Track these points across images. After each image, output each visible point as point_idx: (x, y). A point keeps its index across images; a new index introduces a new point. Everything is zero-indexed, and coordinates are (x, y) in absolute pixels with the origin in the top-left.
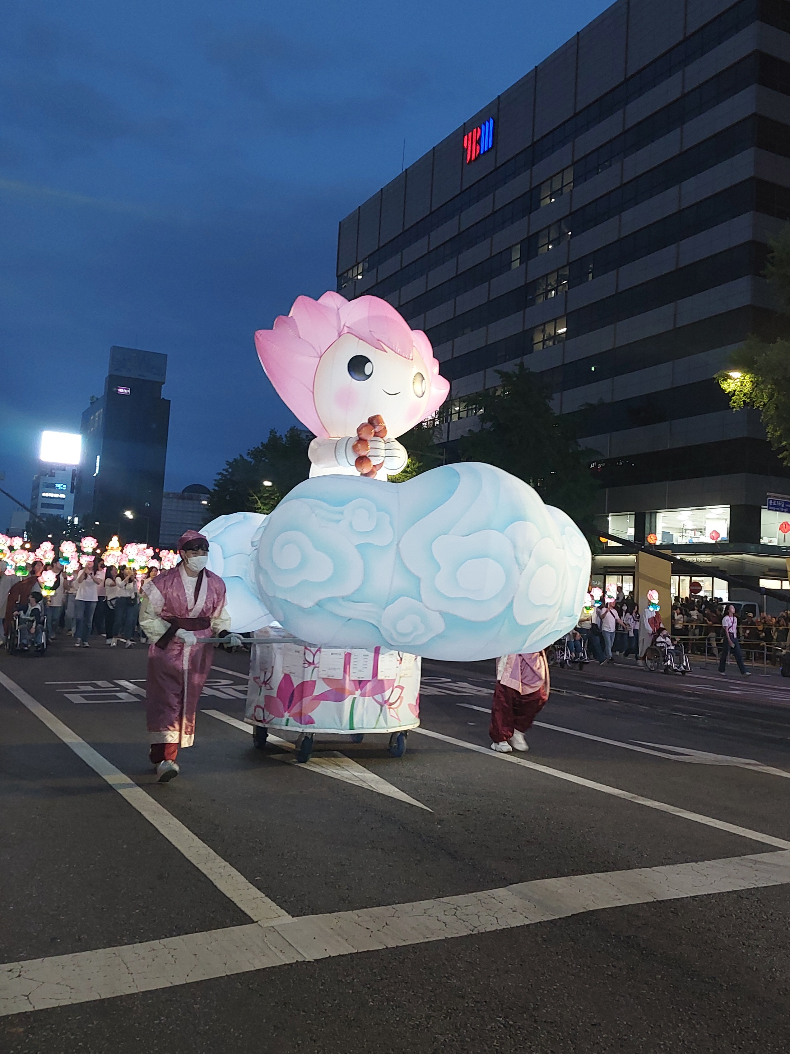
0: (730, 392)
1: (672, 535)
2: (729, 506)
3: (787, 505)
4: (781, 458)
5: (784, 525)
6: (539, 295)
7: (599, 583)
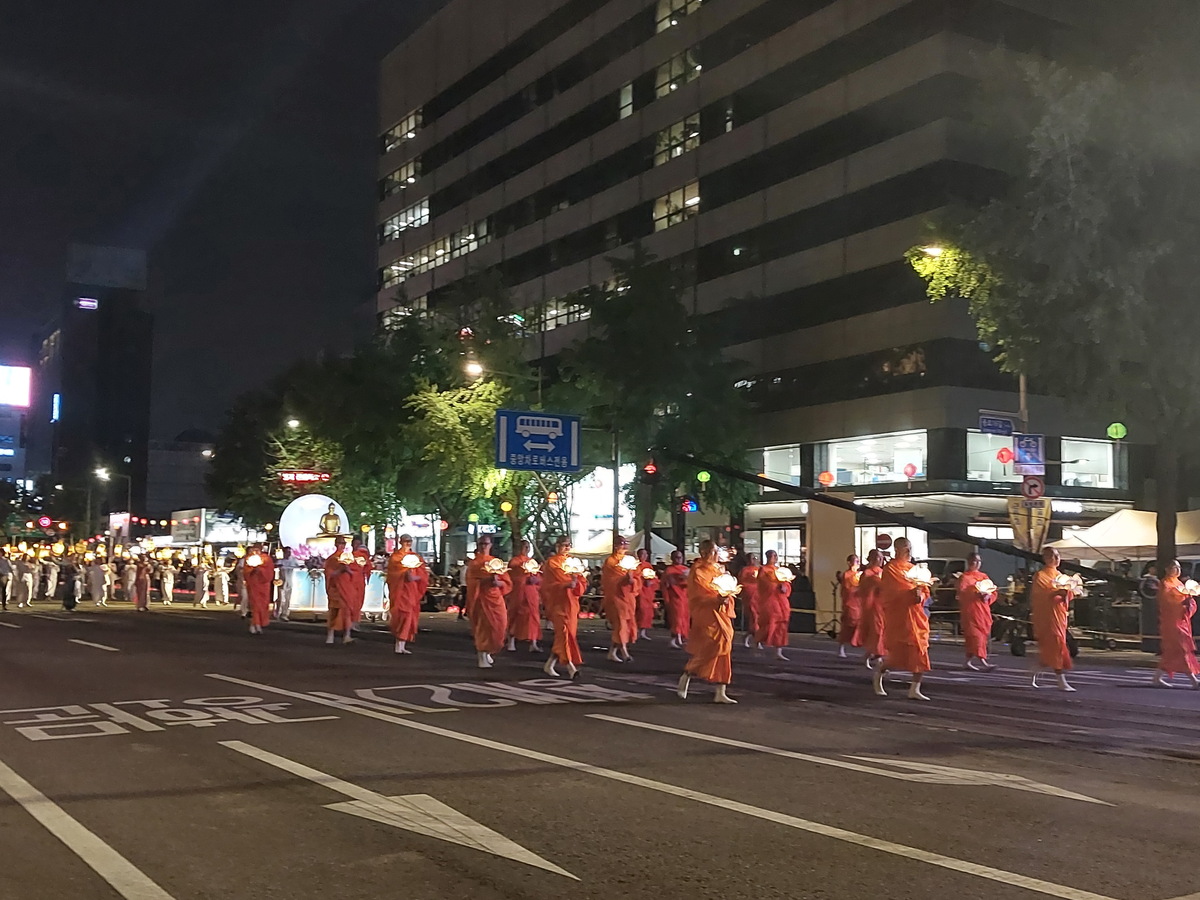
0: (926, 276)
1: (850, 472)
2: (925, 430)
3: (1006, 426)
4: (998, 362)
5: (1003, 453)
6: (660, 153)
7: (754, 542)
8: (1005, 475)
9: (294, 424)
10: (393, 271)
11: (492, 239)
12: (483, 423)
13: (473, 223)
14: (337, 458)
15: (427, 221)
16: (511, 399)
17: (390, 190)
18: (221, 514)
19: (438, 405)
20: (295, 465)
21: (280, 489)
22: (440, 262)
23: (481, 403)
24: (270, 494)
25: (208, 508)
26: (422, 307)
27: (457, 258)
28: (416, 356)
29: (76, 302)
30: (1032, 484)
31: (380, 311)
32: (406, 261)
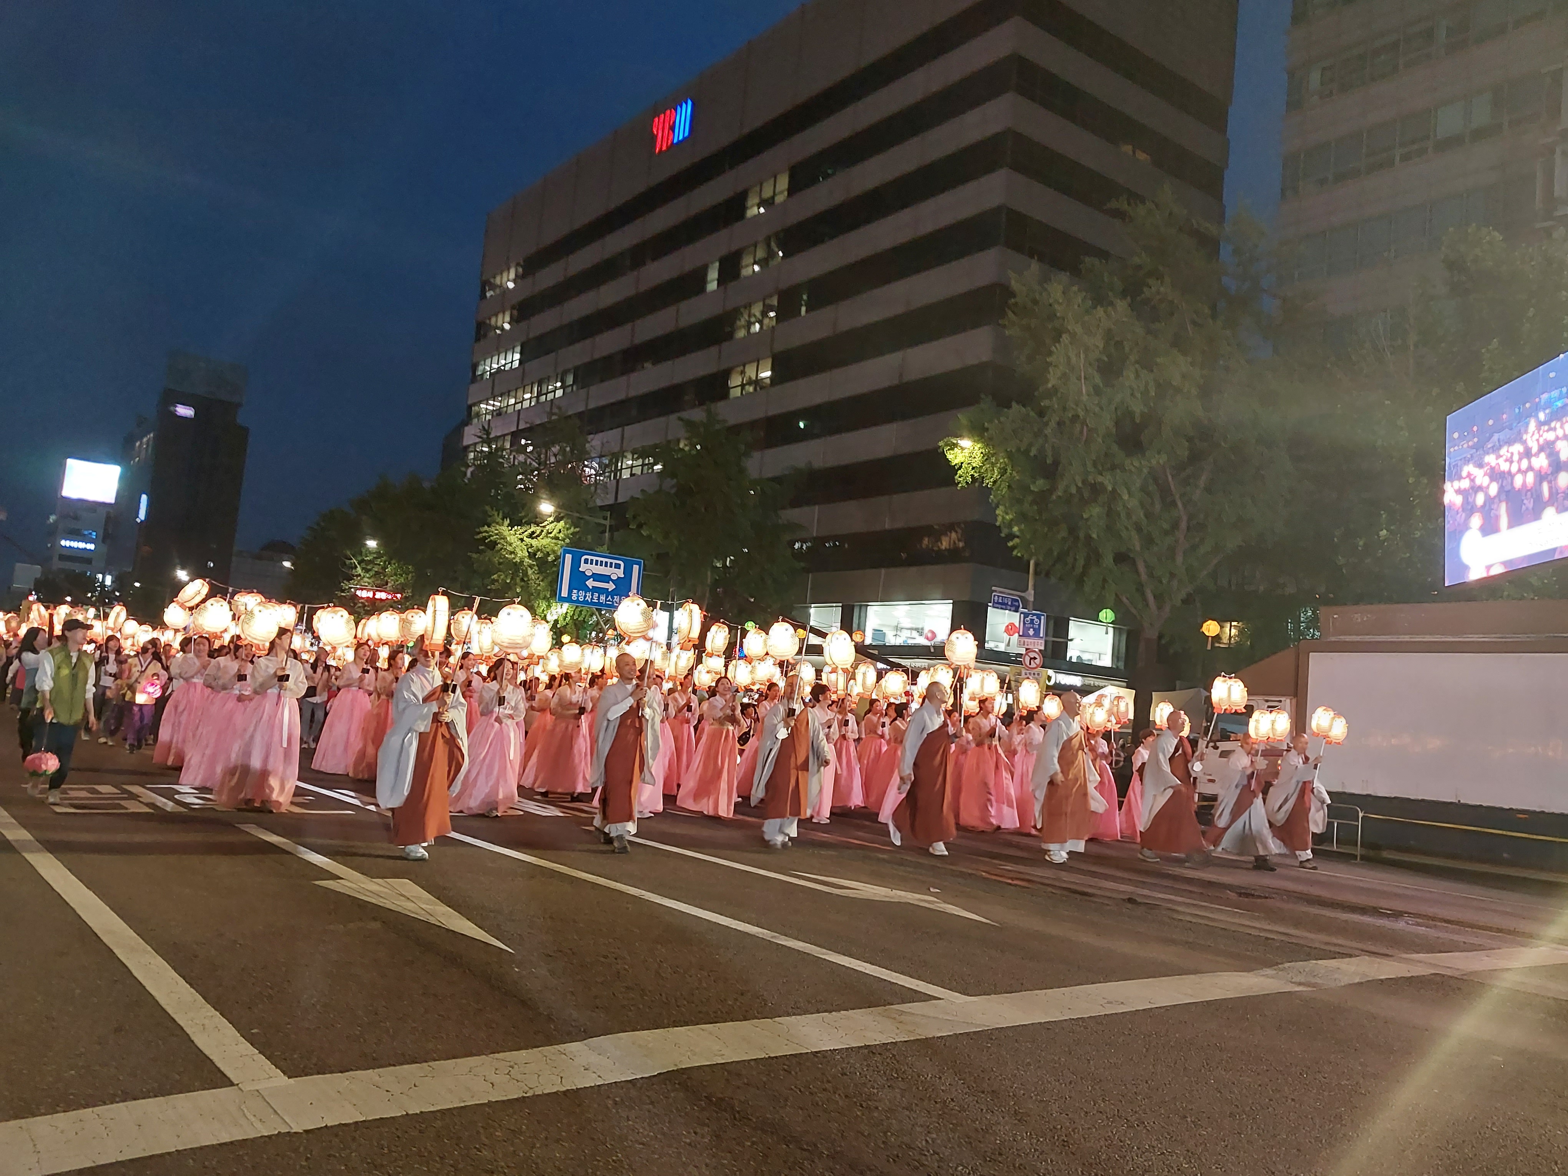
0: (956, 465)
2: (950, 601)
3: (1016, 603)
4: (1011, 547)
5: (1011, 627)
6: (739, 328)
8: (1010, 646)
9: (372, 544)
10: (481, 408)
11: (578, 389)
12: (550, 559)
13: (560, 372)
14: (409, 579)
15: (517, 366)
16: (580, 538)
17: (488, 333)
19: (508, 539)
20: (370, 583)
23: (549, 540)
26: (505, 446)
27: (543, 402)
29: (172, 409)
32: (494, 401)
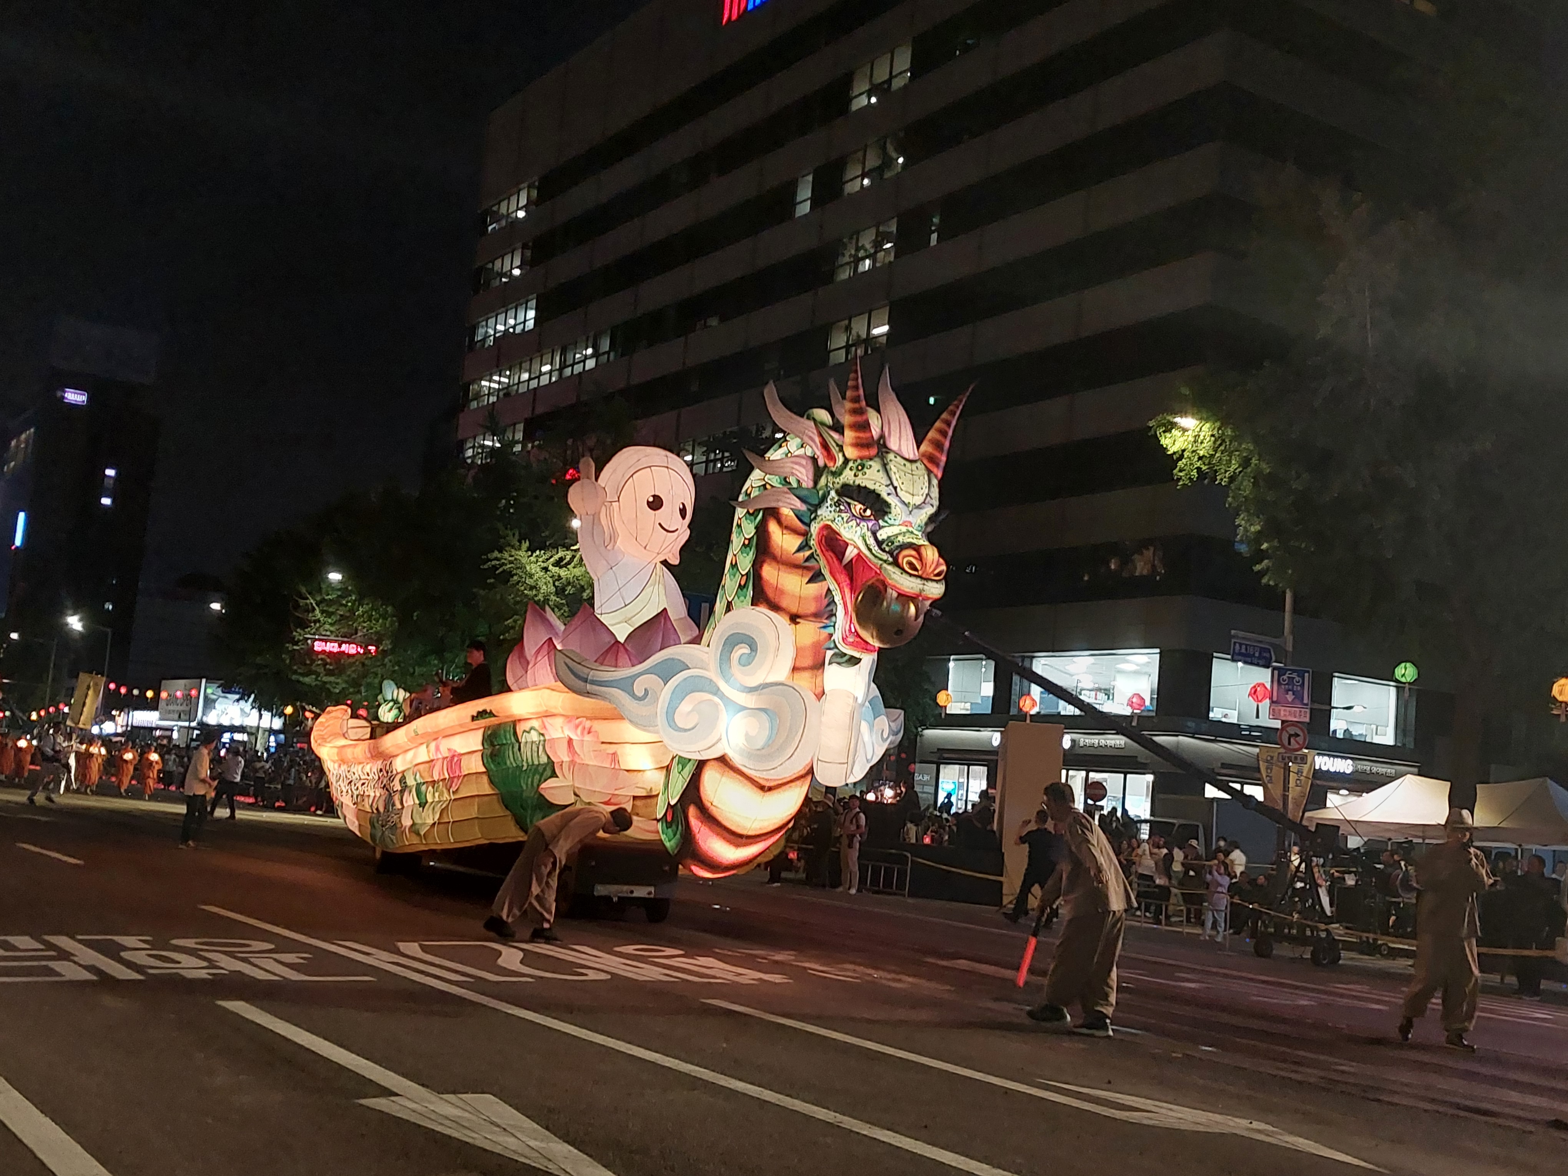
0: (1174, 453)
2: (1158, 651)
3: (1265, 655)
4: (1259, 571)
5: (1259, 689)
6: (842, 266)
7: (926, 778)
8: (1258, 717)
9: (335, 577)
10: (483, 387)
11: (615, 357)
13: (592, 334)
14: (387, 625)
15: (532, 327)
17: (488, 283)
18: (227, 689)
19: (528, 568)
20: (332, 632)
21: (308, 662)
22: (545, 380)
24: (295, 668)
25: (210, 680)
26: (516, 438)
27: (568, 377)
28: (504, 501)
29: (59, 394)
30: (1293, 733)
31: (460, 437)
32: (500, 376)
